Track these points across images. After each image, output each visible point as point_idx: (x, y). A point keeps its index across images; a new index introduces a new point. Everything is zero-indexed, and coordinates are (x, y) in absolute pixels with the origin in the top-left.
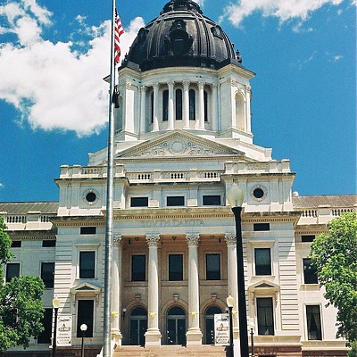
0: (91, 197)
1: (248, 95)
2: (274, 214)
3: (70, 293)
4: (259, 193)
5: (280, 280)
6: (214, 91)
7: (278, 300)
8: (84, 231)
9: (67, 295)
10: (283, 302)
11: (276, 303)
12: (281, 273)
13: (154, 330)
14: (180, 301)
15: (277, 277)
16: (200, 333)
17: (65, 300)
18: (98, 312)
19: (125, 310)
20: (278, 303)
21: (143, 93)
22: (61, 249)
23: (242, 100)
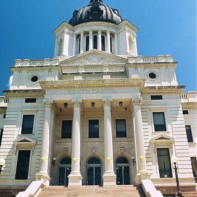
0: (35, 79)
1: (135, 39)
2: (165, 88)
3: (13, 145)
4: (152, 76)
5: (173, 135)
6: (116, 36)
7: (174, 149)
8: (27, 101)
9: (10, 147)
10: (177, 151)
11: (172, 151)
12: (174, 129)
13: (76, 173)
14: (97, 153)
15: (171, 133)
16: (115, 175)
17: (9, 150)
18: (33, 159)
19: (55, 159)
20: (174, 152)
21: (75, 38)
22: (10, 113)
23: (132, 41)
